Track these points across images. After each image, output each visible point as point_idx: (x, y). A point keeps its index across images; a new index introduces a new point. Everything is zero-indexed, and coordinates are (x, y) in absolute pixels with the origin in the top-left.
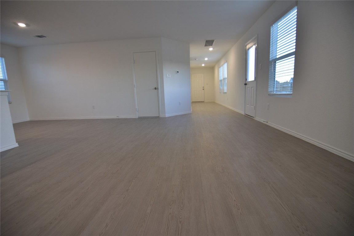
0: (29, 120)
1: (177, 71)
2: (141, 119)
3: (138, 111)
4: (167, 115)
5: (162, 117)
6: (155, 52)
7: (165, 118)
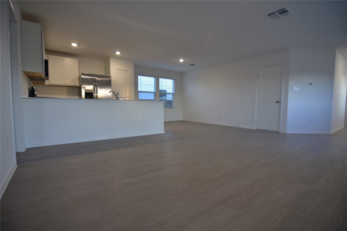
0: (181, 120)
1: (311, 82)
2: (258, 131)
3: (256, 123)
4: (288, 132)
5: (281, 132)
6: (282, 64)
7: (286, 134)
